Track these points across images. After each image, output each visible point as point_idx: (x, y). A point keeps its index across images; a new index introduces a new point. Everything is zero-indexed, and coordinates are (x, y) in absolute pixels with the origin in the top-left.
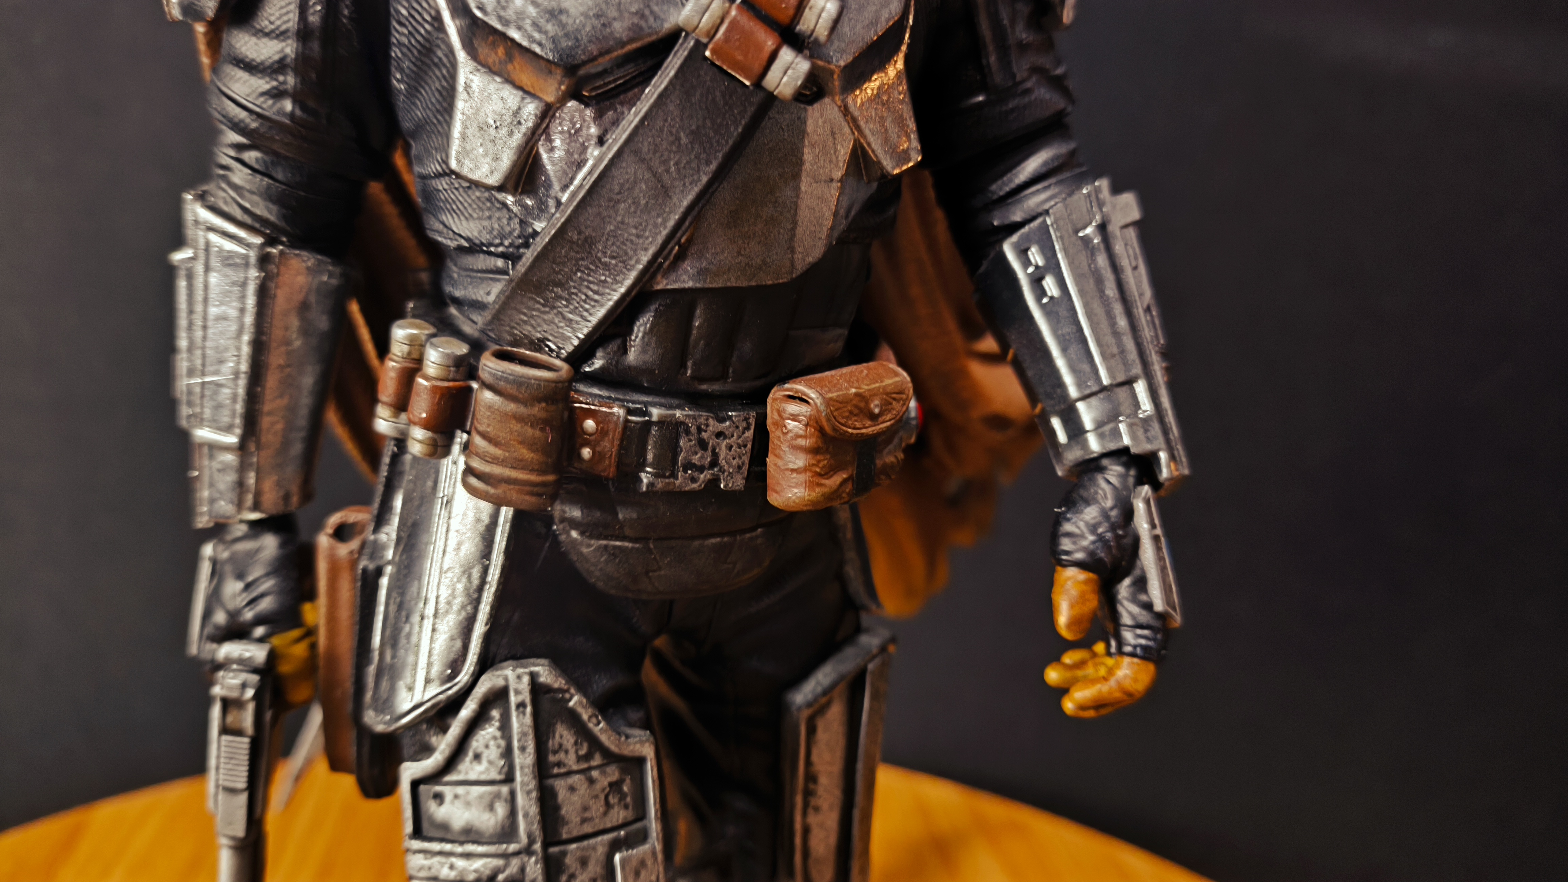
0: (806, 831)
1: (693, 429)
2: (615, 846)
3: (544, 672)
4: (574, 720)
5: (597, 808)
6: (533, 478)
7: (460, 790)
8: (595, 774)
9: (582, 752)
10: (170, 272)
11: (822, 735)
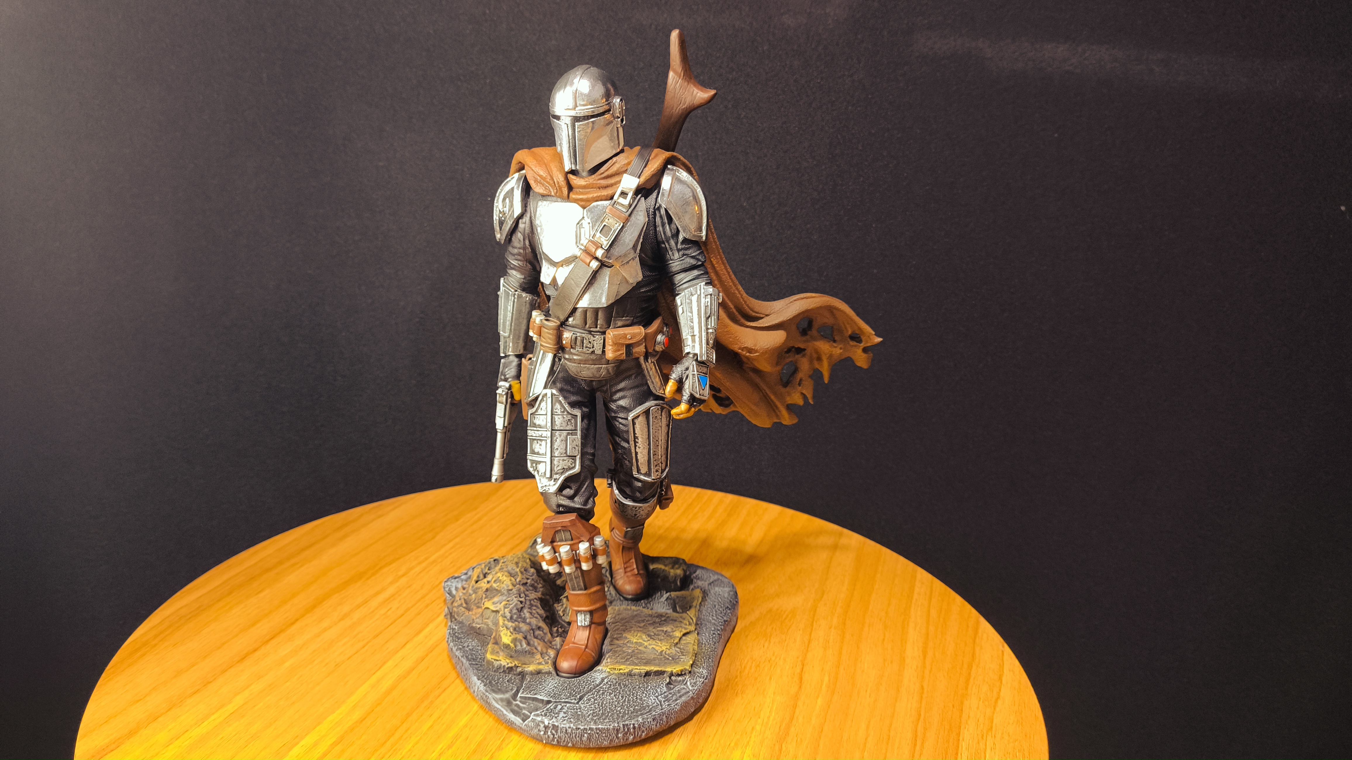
0: (636, 453)
1: (587, 339)
2: (568, 434)
3: (554, 391)
4: (560, 402)
5: (564, 424)
6: (552, 346)
7: (538, 416)
8: (565, 416)
9: (562, 411)
10: (498, 296)
11: (637, 426)
